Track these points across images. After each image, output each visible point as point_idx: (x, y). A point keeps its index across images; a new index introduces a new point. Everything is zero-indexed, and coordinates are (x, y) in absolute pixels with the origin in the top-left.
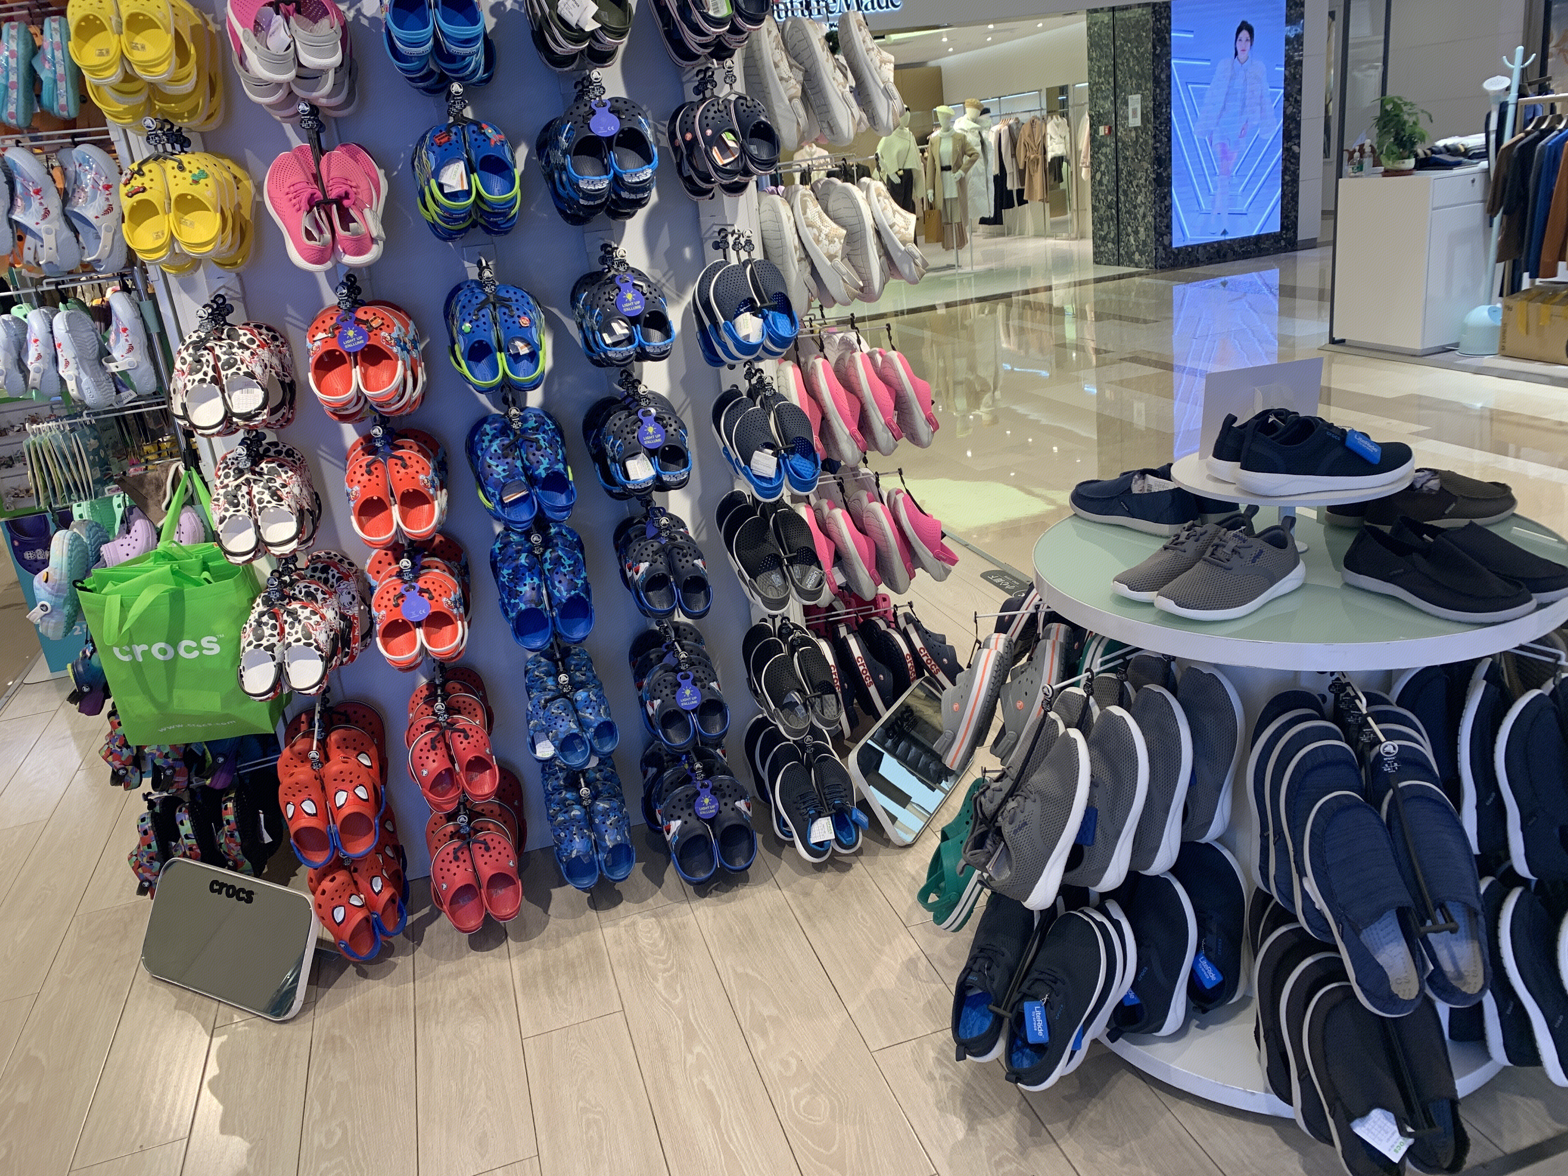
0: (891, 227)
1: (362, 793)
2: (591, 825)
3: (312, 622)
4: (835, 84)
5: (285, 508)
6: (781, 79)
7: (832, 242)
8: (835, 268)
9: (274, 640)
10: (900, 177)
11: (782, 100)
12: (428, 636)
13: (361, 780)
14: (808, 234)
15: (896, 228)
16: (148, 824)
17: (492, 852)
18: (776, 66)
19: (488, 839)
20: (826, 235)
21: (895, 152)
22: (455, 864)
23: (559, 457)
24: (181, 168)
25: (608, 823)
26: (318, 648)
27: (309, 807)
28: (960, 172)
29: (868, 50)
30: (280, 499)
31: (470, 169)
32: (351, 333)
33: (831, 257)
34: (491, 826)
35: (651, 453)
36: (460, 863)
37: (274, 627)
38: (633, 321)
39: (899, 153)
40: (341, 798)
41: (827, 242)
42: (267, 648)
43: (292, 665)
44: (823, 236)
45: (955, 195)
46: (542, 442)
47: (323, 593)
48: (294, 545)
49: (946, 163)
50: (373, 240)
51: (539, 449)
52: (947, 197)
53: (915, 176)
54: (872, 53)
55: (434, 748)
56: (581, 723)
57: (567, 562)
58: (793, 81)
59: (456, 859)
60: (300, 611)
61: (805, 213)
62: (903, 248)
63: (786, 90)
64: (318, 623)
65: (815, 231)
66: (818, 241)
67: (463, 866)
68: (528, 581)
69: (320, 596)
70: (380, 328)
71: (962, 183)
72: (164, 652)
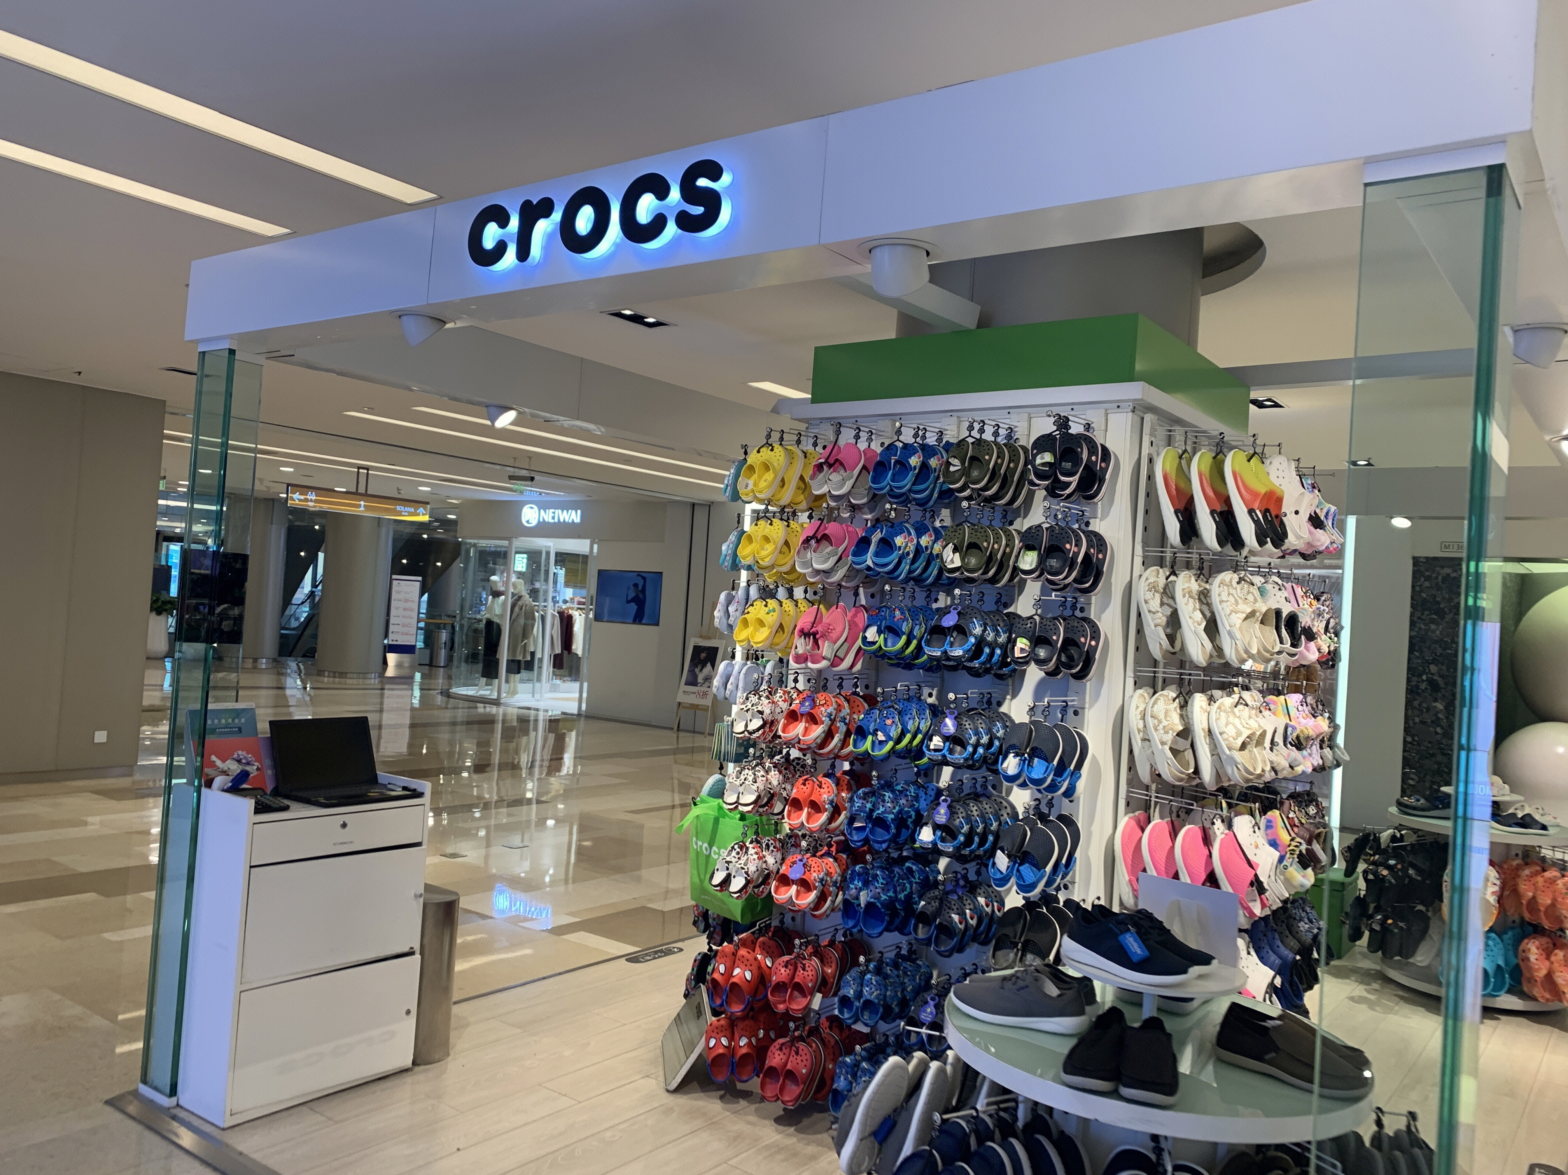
0: (1221, 734)
1: (748, 975)
2: (854, 1076)
3: (752, 857)
4: (1190, 621)
5: (755, 787)
6: (1150, 611)
7: (1166, 732)
8: (1163, 751)
9: (734, 860)
11: (1149, 625)
12: (798, 892)
13: (751, 968)
14: (1151, 722)
15: (1225, 736)
17: (799, 1058)
18: (1146, 602)
19: (801, 1047)
20: (1164, 727)
22: (779, 1052)
23: (894, 811)
24: (767, 606)
25: (863, 1079)
26: (746, 873)
27: (722, 968)
29: (1221, 602)
30: (756, 782)
31: (880, 631)
32: (807, 704)
33: (1163, 743)
34: (814, 1045)
35: (936, 827)
36: (781, 1054)
37: (738, 853)
38: (946, 738)
40: (737, 971)
41: (1162, 732)
42: (727, 862)
43: (737, 878)
44: (1161, 726)
46: (887, 798)
47: (774, 847)
48: (749, 808)
50: (824, 658)
51: (884, 801)
54: (1224, 604)
55: (786, 966)
56: (859, 995)
57: (881, 881)
58: (1160, 615)
59: (781, 1049)
60: (750, 849)
61: (1152, 707)
62: (1228, 752)
63: (1153, 620)
64: (754, 860)
65: (1156, 721)
66: (1156, 730)
67: (782, 1056)
68: (856, 882)
69: (771, 848)
70: (823, 705)
72: (706, 850)
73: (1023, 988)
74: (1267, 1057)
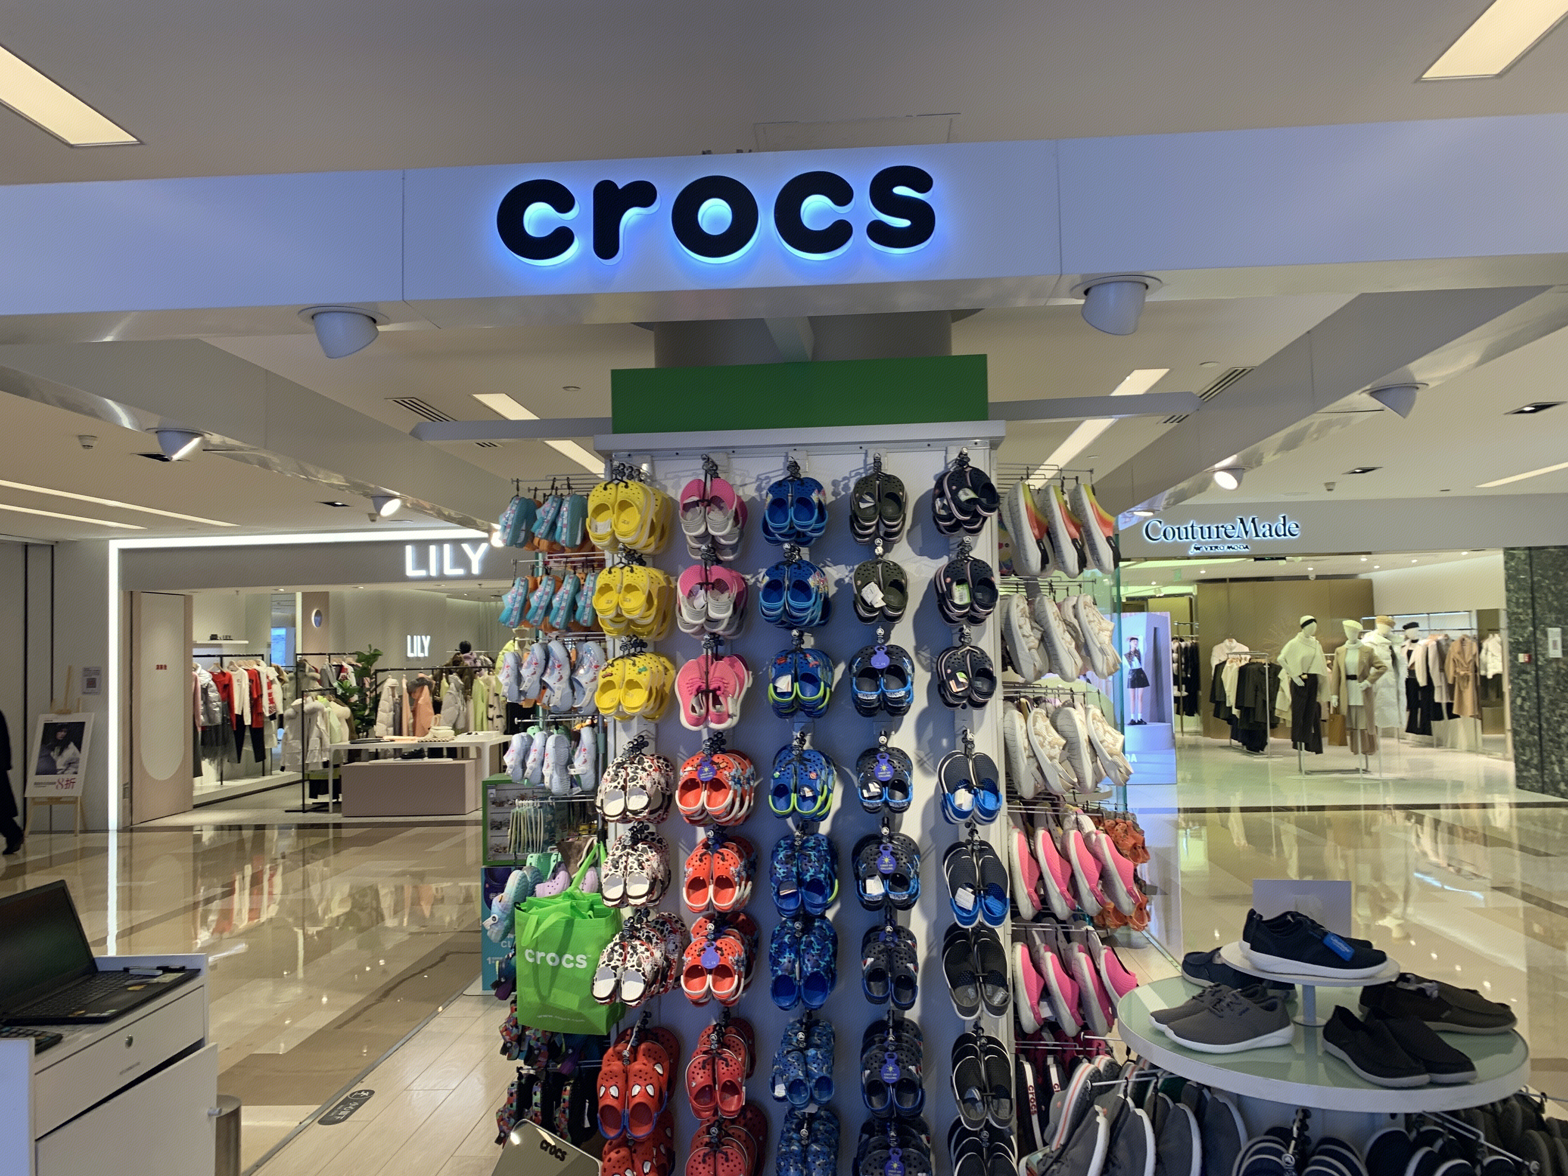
0: (1101, 742)
1: (650, 1090)
2: (804, 1162)
3: (644, 956)
4: (1063, 642)
5: (644, 875)
6: (1024, 636)
7: (1053, 747)
8: (1054, 766)
9: (619, 963)
10: (1304, 680)
11: (1023, 650)
12: (714, 982)
13: (651, 1081)
14: (1035, 740)
15: (1105, 744)
16: (514, 1089)
17: (730, 1164)
18: (1020, 627)
19: (729, 1152)
20: (1050, 743)
21: (1299, 658)
22: (702, 1165)
23: (823, 870)
24: (634, 664)
25: (818, 1163)
26: (643, 974)
27: (614, 1091)
28: (1366, 682)
29: (1090, 622)
30: (643, 868)
31: (794, 680)
32: (706, 769)
33: (1052, 758)
34: (735, 1145)
35: (884, 877)
36: (706, 1166)
37: (621, 955)
38: (883, 784)
39: (1303, 659)
40: (636, 1090)
41: (1049, 747)
42: (613, 968)
43: (626, 983)
44: (1046, 742)
45: (1360, 703)
46: (813, 857)
47: (657, 939)
48: (643, 900)
49: (1352, 672)
50: (730, 716)
51: (810, 861)
52: (1352, 703)
53: (1320, 681)
54: (1093, 624)
55: (704, 1068)
56: (808, 1074)
57: (816, 947)
58: (1032, 638)
59: (704, 1161)
60: (639, 947)
61: (1034, 725)
62: (1110, 758)
63: (1027, 643)
64: (648, 958)
65: (1041, 738)
66: (1042, 746)
67: (707, 1168)
68: (787, 955)
69: (654, 940)
70: (724, 768)
71: (1368, 692)
72: (553, 960)
73: (1244, 1012)
74: (1443, 1016)
